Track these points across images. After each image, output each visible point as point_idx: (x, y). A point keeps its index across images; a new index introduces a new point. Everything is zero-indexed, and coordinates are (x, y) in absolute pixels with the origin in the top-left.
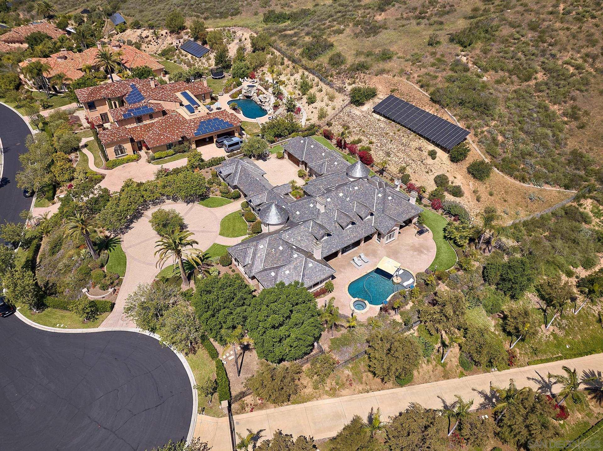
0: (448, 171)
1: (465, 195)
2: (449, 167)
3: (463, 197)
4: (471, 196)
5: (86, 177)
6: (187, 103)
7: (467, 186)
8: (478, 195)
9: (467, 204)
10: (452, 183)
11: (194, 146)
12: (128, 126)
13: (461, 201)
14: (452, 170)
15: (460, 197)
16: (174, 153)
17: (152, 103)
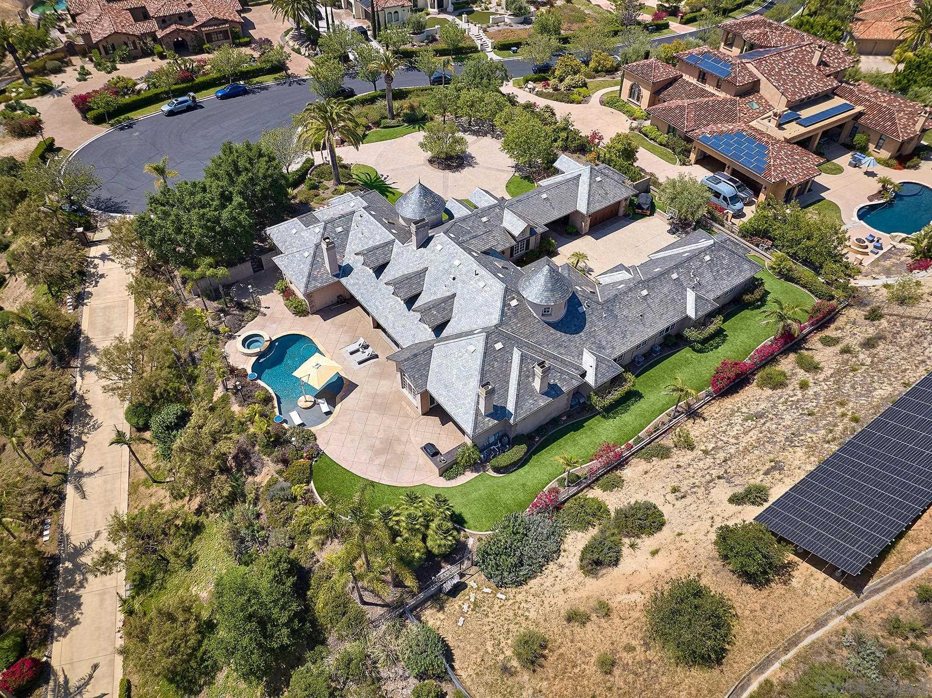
0: (679, 534)
1: (590, 581)
2: (700, 536)
3: (580, 576)
4: (588, 598)
5: (569, 88)
6: (805, 113)
7: (622, 586)
8: (594, 617)
9: (558, 587)
10: (632, 546)
11: (693, 157)
12: (686, 77)
13: (565, 570)
14: (685, 545)
15: (582, 567)
16: (664, 142)
17: (747, 69)
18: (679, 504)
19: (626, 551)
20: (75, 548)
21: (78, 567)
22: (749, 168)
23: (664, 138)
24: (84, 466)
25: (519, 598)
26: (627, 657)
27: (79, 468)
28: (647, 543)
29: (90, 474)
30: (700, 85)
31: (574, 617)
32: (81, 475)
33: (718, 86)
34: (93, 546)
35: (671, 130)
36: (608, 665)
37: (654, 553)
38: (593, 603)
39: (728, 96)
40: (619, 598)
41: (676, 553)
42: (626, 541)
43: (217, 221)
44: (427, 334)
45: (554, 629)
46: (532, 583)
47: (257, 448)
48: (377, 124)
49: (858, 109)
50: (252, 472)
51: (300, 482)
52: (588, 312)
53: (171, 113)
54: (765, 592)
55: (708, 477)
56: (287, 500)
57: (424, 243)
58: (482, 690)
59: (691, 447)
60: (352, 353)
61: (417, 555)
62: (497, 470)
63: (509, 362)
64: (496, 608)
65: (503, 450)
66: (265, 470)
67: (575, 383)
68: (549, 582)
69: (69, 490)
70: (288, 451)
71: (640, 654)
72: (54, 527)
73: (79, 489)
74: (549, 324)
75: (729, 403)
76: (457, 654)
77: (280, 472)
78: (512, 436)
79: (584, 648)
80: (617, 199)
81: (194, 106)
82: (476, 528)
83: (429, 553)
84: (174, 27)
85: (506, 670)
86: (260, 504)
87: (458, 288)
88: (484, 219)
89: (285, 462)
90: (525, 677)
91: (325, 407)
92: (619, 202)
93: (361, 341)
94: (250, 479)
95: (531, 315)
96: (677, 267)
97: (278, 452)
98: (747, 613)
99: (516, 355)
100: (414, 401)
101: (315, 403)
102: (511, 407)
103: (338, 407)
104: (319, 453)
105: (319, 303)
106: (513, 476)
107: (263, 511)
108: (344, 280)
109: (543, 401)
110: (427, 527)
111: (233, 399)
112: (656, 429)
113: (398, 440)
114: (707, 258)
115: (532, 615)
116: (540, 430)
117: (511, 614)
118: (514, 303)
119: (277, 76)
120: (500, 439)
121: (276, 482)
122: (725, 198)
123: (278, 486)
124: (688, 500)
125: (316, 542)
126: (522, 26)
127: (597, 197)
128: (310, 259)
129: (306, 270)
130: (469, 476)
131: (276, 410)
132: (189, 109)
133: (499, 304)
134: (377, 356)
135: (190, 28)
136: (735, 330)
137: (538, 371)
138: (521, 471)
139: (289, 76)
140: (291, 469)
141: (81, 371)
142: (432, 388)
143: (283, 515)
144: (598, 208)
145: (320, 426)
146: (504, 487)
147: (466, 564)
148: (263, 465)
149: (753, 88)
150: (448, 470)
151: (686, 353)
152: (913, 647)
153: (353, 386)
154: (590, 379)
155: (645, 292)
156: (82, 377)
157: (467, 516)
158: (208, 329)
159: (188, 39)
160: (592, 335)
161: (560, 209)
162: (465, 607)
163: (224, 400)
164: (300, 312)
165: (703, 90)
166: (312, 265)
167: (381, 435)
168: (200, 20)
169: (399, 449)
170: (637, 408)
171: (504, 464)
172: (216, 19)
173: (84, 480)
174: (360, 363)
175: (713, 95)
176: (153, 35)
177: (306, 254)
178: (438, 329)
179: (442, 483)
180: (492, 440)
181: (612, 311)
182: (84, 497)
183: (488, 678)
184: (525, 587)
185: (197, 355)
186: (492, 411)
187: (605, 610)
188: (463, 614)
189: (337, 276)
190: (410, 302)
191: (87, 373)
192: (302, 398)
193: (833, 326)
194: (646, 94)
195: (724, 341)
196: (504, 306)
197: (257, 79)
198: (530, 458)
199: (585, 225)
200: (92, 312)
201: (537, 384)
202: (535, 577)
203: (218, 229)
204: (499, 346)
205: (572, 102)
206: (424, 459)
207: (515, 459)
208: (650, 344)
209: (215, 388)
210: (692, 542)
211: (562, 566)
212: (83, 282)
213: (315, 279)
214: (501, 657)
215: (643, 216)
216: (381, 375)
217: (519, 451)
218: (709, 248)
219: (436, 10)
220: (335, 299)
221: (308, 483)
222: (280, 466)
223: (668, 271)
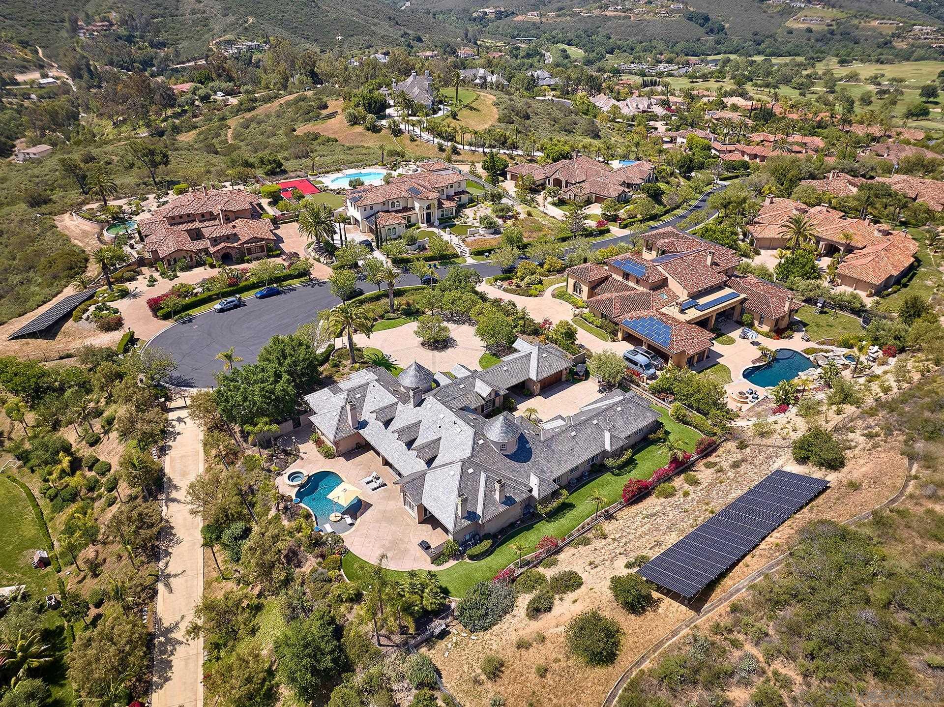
0: (591, 589)
1: (533, 623)
2: (604, 589)
3: (526, 621)
4: (531, 633)
5: (528, 285)
6: (702, 301)
7: (554, 624)
8: (534, 644)
9: (511, 629)
10: (561, 599)
11: (620, 335)
12: (614, 276)
13: (516, 618)
14: (594, 595)
15: (527, 615)
16: (599, 325)
17: (657, 270)
18: (592, 572)
19: (557, 602)
20: (166, 628)
21: (169, 641)
22: (658, 344)
23: (599, 321)
24: (170, 570)
25: (486, 638)
26: (555, 666)
27: (167, 571)
28: (570, 596)
29: (175, 576)
30: (625, 282)
31: (522, 645)
32: (169, 576)
33: (638, 282)
34: (180, 625)
35: (603, 316)
36: (543, 672)
37: (574, 602)
38: (534, 635)
39: (645, 290)
40: (551, 631)
41: (588, 601)
42: (557, 597)
43: (272, 392)
44: (421, 465)
45: (510, 655)
46: (494, 628)
47: (302, 548)
48: (382, 317)
49: (743, 296)
50: (299, 565)
51: (334, 569)
52: (533, 447)
53: (221, 311)
54: (642, 618)
55: (614, 554)
56: (325, 581)
57: (419, 403)
58: (461, 695)
59: (605, 537)
60: (367, 483)
61: (416, 608)
62: (472, 558)
63: (478, 482)
64: (470, 645)
65: (476, 544)
66: (308, 563)
67: (525, 496)
68: (505, 627)
69: (160, 587)
70: (325, 549)
71: (563, 664)
72: (150, 613)
73: (167, 585)
74: (506, 456)
75: (635, 509)
76: (444, 673)
77: (319, 564)
78: (482, 534)
79: (528, 664)
80: (559, 369)
81: (240, 305)
82: (456, 596)
83: (424, 610)
84: (223, 244)
85: (477, 682)
86: (305, 586)
87: (443, 433)
88: (462, 386)
89: (323, 556)
90: (489, 685)
91: (349, 520)
92: (561, 371)
93: (374, 474)
94: (298, 570)
95: (493, 450)
96: (596, 416)
97: (317, 550)
98: (630, 631)
99: (483, 477)
100: (413, 514)
101: (342, 518)
102: (479, 512)
103: (358, 520)
104: (345, 551)
105: (344, 448)
106: (483, 562)
107: (308, 590)
108: (361, 432)
109: (502, 508)
110: (423, 592)
111: (283, 516)
112: (583, 527)
113: (402, 541)
114: (619, 409)
115: (494, 647)
116: (502, 531)
117: (480, 649)
118: (481, 442)
119: (302, 279)
120: (474, 537)
121: (317, 570)
122: (641, 366)
123: (319, 572)
124: (600, 568)
125: (347, 608)
126: (492, 236)
127: (544, 368)
128: (338, 417)
129: (335, 424)
130: (452, 563)
131: (315, 523)
132: (236, 306)
133: (471, 443)
134: (385, 485)
135: (235, 245)
136: (644, 460)
137: (497, 486)
138: (488, 559)
139: (311, 280)
140: (326, 562)
141: (166, 503)
142: (426, 502)
143: (323, 591)
144: (545, 376)
145: (346, 533)
146: (476, 569)
147: (450, 618)
148: (307, 560)
149: (663, 284)
150: (437, 559)
151: (608, 476)
152: (726, 639)
153: (369, 506)
154: (535, 493)
155: (574, 434)
156: (167, 506)
157: (450, 589)
158: (263, 469)
159: (233, 253)
160: (536, 463)
161: (516, 378)
162: (449, 646)
163: (277, 518)
164: (329, 455)
165: (627, 286)
166: (339, 421)
167: (390, 538)
168: (244, 239)
169: (402, 547)
170: (571, 515)
171: (476, 553)
172: (256, 238)
173: (171, 580)
174: (374, 490)
175: (635, 289)
176: (206, 251)
177: (335, 414)
178: (429, 462)
179: (434, 568)
180: (468, 537)
181: (550, 447)
182: (171, 591)
183: (465, 687)
184: (490, 631)
185: (255, 487)
186: (466, 515)
187: (542, 639)
188: (447, 650)
189: (357, 428)
190: (409, 444)
191: (170, 504)
192: (333, 515)
193: (714, 455)
194: (585, 289)
195: (634, 468)
196: (474, 444)
197: (287, 282)
198: (495, 550)
199: (537, 388)
200: (172, 460)
201: (497, 496)
202: (497, 624)
203: (273, 397)
204: (471, 471)
205: (530, 296)
206: (421, 552)
207: (484, 549)
208: (581, 470)
209: (269, 510)
210: (599, 593)
211: (515, 616)
212: (164, 438)
213: (341, 431)
214: (474, 674)
215: (580, 380)
216: (389, 498)
217: (487, 544)
218: (620, 402)
219: (425, 225)
220: (355, 446)
221: (340, 570)
222: (320, 559)
223: (591, 419)
